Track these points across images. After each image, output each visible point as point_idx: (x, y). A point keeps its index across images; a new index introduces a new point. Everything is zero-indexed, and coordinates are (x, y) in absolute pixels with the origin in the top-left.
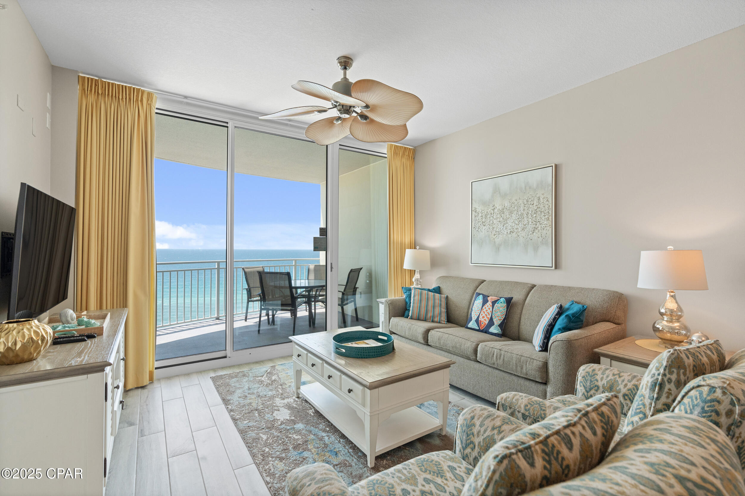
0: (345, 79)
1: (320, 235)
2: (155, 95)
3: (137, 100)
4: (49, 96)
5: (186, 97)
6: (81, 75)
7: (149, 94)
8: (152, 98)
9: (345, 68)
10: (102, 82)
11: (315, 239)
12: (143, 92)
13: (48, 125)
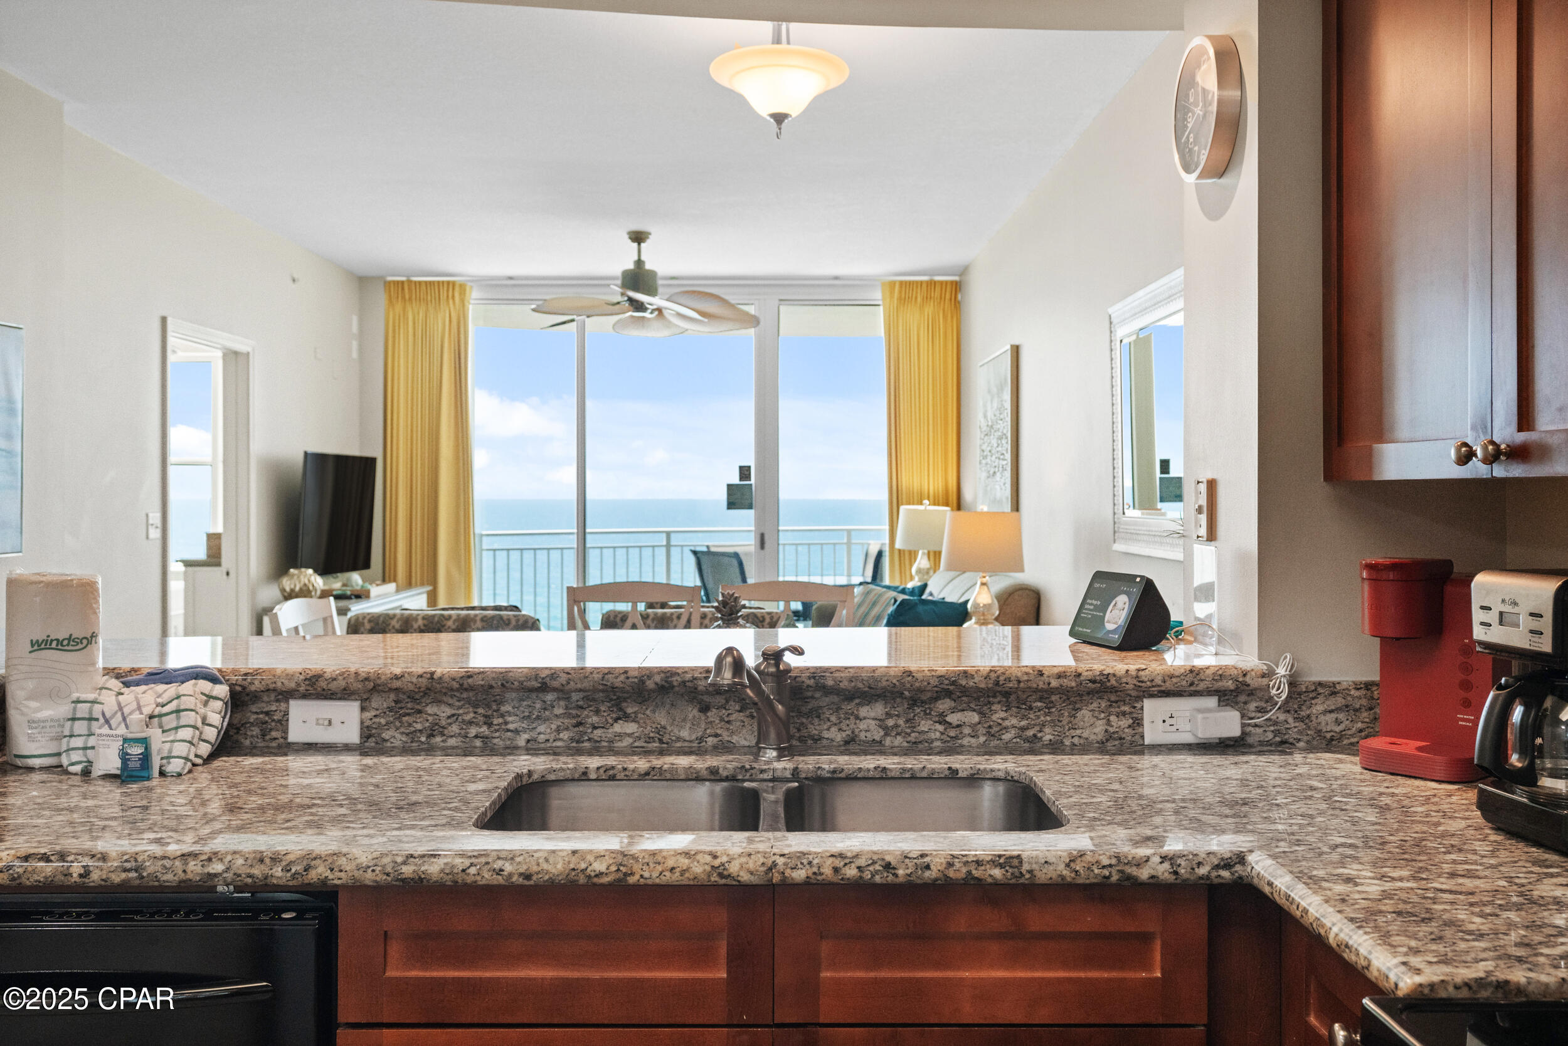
0: (639, 263)
1: (741, 480)
2: (469, 284)
3: (448, 296)
4: (355, 319)
5: (511, 278)
6: (389, 279)
7: (463, 287)
8: (465, 290)
9: (639, 244)
10: (410, 282)
11: (730, 487)
12: (454, 283)
13: (355, 355)
